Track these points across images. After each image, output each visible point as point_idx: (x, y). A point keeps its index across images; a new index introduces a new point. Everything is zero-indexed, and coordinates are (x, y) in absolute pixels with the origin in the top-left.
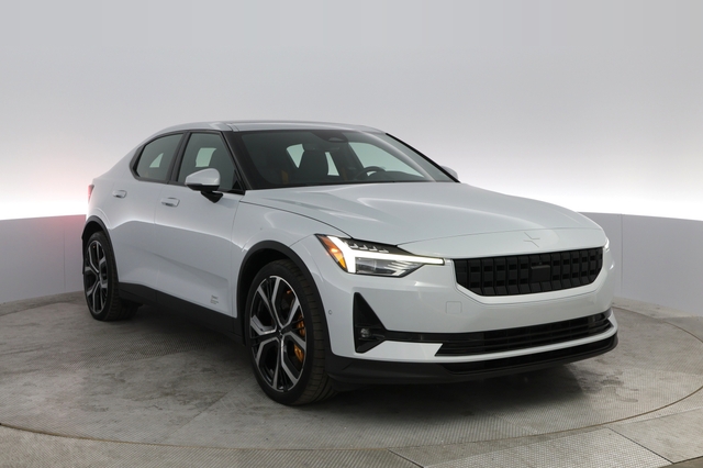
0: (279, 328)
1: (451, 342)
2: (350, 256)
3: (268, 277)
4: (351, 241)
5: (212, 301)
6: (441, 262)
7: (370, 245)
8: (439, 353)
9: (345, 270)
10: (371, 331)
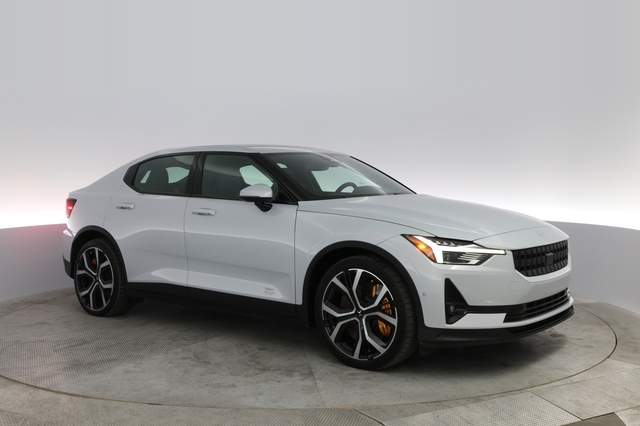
0: (358, 309)
1: (512, 312)
2: (438, 250)
3: (346, 270)
4: (435, 239)
5: (266, 293)
6: (503, 252)
7: (449, 241)
8: (505, 321)
9: (435, 261)
10: (456, 307)
